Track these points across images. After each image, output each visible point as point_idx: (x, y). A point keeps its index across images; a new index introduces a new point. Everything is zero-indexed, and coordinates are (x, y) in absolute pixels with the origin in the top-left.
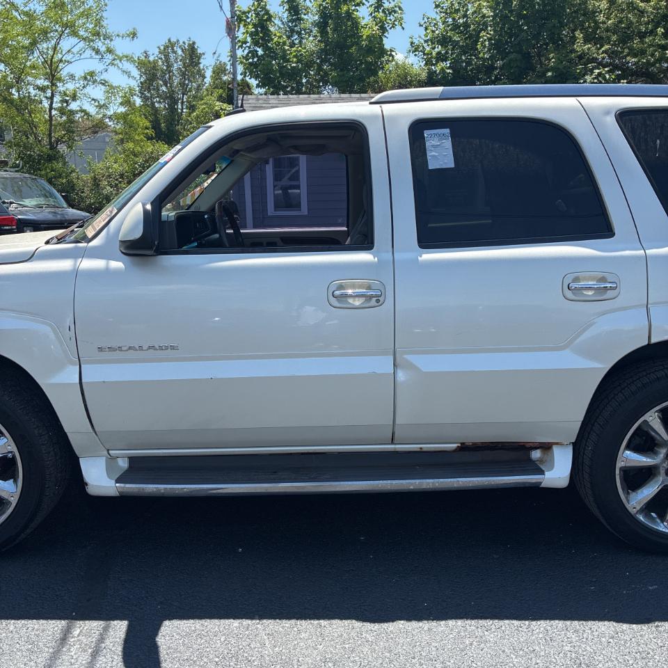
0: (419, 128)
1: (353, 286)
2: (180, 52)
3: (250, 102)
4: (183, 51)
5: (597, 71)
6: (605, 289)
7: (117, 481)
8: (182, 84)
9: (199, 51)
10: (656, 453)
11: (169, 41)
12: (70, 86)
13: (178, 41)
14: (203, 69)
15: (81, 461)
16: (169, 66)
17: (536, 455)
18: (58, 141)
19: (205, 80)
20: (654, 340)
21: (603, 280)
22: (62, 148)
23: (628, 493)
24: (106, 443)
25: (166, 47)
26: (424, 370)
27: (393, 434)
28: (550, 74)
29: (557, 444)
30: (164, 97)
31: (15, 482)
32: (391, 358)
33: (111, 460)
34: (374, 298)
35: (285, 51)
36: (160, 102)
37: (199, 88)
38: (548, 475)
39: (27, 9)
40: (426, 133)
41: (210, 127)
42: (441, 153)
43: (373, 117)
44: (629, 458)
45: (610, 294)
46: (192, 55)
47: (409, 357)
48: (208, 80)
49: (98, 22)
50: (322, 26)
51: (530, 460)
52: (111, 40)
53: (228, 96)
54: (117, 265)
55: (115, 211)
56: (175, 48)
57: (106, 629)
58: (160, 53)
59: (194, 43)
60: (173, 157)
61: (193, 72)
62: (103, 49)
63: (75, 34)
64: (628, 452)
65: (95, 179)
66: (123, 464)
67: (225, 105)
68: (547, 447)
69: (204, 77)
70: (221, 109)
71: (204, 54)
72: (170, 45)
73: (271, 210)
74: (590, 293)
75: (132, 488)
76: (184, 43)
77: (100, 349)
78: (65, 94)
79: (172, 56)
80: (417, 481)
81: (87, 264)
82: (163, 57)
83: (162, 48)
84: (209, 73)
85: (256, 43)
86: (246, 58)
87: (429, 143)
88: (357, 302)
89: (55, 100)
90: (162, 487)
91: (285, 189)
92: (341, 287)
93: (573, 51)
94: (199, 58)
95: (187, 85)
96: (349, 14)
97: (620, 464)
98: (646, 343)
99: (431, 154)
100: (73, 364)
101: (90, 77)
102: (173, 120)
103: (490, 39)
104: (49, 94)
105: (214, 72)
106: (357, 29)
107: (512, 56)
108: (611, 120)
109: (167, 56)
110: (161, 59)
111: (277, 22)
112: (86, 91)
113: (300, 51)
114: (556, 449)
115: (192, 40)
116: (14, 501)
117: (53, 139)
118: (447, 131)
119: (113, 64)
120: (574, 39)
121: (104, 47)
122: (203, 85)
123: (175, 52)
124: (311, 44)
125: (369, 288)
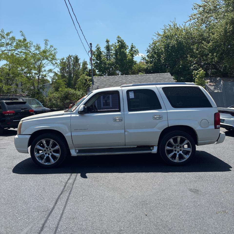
0: (128, 91)
1: (117, 118)
2: (73, 59)
3: (96, 78)
4: (74, 58)
5: (194, 65)
6: (160, 118)
7: (77, 153)
8: (73, 68)
9: (79, 58)
10: (173, 147)
11: (69, 55)
12: (44, 73)
13: (72, 55)
14: (80, 63)
15: (70, 150)
16: (69, 63)
17: (151, 148)
18: (40, 88)
19: (80, 67)
20: (169, 126)
21: (160, 116)
22: (41, 90)
23: (168, 155)
24: (75, 147)
25: (68, 57)
26: (130, 132)
27: (125, 144)
28: (181, 66)
29: (155, 145)
30: (67, 72)
31: (59, 154)
32: (124, 130)
33: (76, 150)
34: (121, 120)
35: (105, 62)
36: (66, 74)
37: (78, 69)
38: (153, 151)
39: (34, 52)
40: (129, 92)
41: (93, 92)
42: (132, 95)
43: (120, 90)
44: (167, 148)
45: (161, 118)
46: (76, 59)
47: (127, 130)
48: (81, 67)
49: (54, 56)
50: (116, 55)
51: (150, 149)
52: (57, 60)
53: (89, 74)
54: (78, 115)
55: (77, 107)
56: (71, 58)
57: (77, 175)
58: (66, 59)
59: (77, 56)
60: (87, 97)
61: (77, 65)
62: (54, 63)
63: (47, 59)
64: (167, 147)
65: (50, 99)
66: (77, 151)
67: (88, 77)
68: (153, 146)
69: (80, 66)
70: (87, 78)
71: (80, 59)
72: (70, 57)
73: (102, 106)
74: (158, 118)
75: (79, 154)
76: (74, 56)
77: (75, 130)
78: (43, 75)
79: (70, 60)
80: (129, 152)
81: (73, 115)
82: (67, 60)
83: (67, 58)
84: (81, 65)
85: (97, 60)
86: (94, 64)
87: (130, 94)
88: (118, 121)
89: (40, 77)
90: (85, 154)
91: (106, 101)
92: (115, 118)
93: (187, 60)
94: (79, 60)
95: (75, 68)
96: (123, 52)
97: (166, 149)
98: (168, 127)
99: (130, 96)
100: (70, 132)
101: (50, 71)
102: (70, 79)
103: (164, 57)
104: (38, 76)
105: (83, 64)
106: (126, 55)
107: (170, 62)
108: (161, 89)
109: (69, 60)
110: (67, 61)
111: (103, 53)
112: (49, 74)
113: (110, 62)
114: (154, 147)
115: (77, 55)
116: (59, 157)
117: (39, 88)
118: (133, 92)
119: (57, 67)
120: (187, 57)
121: (55, 62)
122: (80, 68)
123: (71, 59)
124: (113, 60)
125: (120, 118)
